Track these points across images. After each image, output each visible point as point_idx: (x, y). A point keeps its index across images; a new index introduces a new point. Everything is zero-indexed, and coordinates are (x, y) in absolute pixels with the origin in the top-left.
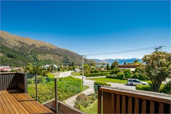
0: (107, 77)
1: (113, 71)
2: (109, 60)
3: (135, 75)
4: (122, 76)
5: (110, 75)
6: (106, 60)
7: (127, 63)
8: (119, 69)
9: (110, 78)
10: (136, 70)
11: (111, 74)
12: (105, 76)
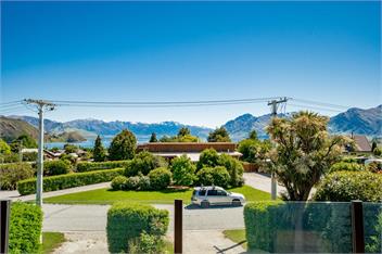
0: (116, 188)
1: (133, 165)
2: (89, 126)
3: (204, 175)
4: (167, 179)
5: (124, 179)
6: (79, 124)
7: (158, 137)
8: (155, 155)
9: (128, 188)
10: (204, 160)
11: (128, 174)
12: (108, 185)
